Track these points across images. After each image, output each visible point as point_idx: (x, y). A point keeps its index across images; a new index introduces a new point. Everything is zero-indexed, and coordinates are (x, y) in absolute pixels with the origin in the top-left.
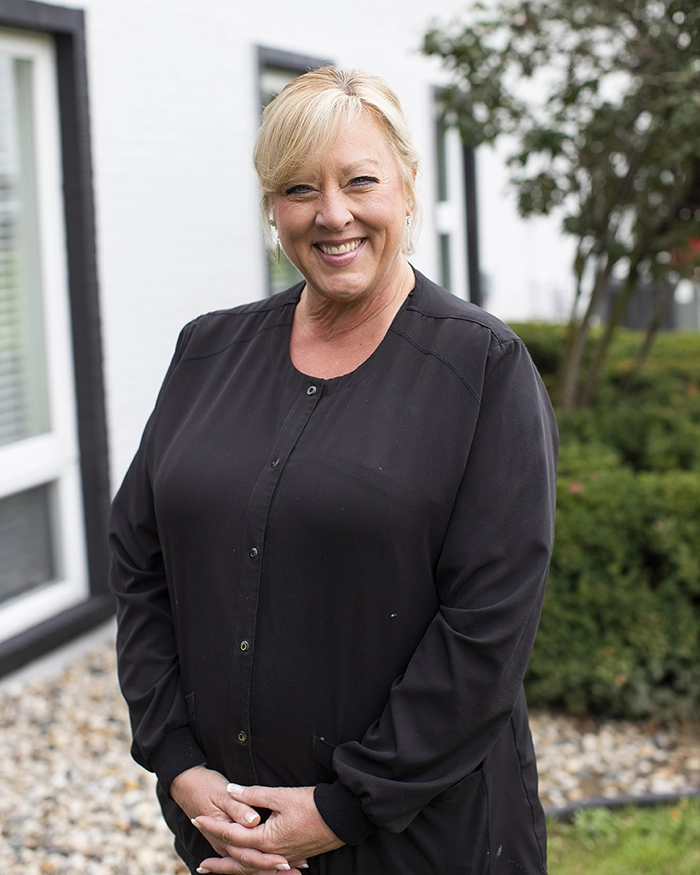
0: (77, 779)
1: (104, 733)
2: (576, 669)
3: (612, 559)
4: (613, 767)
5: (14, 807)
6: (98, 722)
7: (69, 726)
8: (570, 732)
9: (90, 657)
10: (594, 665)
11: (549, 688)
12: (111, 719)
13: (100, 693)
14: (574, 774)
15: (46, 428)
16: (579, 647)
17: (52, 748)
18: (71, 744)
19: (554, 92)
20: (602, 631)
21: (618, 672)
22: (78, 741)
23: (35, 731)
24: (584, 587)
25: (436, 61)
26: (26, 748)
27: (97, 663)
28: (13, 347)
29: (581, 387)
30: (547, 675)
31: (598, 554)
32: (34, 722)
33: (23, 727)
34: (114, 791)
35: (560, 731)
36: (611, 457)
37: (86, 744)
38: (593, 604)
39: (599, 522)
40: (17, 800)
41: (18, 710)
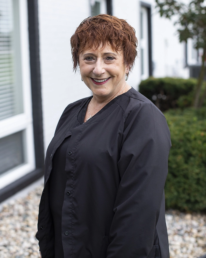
5: (17, 251)
7: (33, 218)
9: (36, 190)
11: (201, 206)
15: (22, 111)
17: (28, 226)
23: (21, 219)
26: (18, 226)
27: (39, 192)
28: (10, 84)
30: (202, 202)
32: (20, 215)
33: (17, 218)
40: (18, 248)
41: (14, 210)
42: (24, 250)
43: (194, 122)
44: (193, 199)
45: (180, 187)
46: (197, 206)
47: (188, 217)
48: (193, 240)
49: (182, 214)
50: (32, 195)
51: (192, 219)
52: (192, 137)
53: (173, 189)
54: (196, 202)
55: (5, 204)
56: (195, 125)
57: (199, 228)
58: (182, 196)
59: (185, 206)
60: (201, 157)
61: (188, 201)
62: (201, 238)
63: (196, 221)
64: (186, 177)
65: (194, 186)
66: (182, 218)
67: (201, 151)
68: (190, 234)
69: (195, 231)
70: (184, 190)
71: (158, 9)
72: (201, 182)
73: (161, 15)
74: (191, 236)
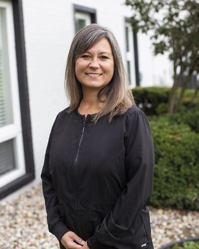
0: (24, 234)
1: (32, 218)
2: (180, 195)
3: (191, 161)
4: (193, 227)
5: (4, 244)
6: (30, 214)
7: (21, 216)
8: (178, 215)
9: (27, 192)
10: (186, 194)
11: (171, 201)
12: (34, 213)
13: (30, 204)
14: (181, 229)
15: (12, 122)
16: (181, 189)
17: (16, 223)
18: (22, 222)
19: (165, 17)
20: (188, 183)
21: (194, 196)
22: (24, 220)
23: (10, 217)
24: (182, 170)
25: (130, 7)
26: (8, 223)
27: (29, 194)
28: (1, 97)
29: (175, 106)
30: (171, 197)
31: (186, 159)
32: (10, 214)
33: (7, 216)
34: (36, 238)
35: (175, 215)
36: (188, 129)
37: (27, 222)
38: (185, 175)
39: (186, 149)
40: (5, 242)
41: (5, 210)
42: (11, 243)
43: (165, 127)
44: (163, 196)
46: (167, 202)
47: (160, 211)
48: (162, 231)
50: (22, 197)
51: (163, 213)
52: (162, 140)
54: (166, 198)
56: (165, 130)
57: (169, 221)
58: (154, 193)
59: (157, 202)
60: (169, 158)
61: (159, 198)
62: (170, 230)
63: (167, 215)
64: (156, 175)
65: (164, 183)
66: (154, 213)
67: (169, 152)
68: (160, 226)
69: (165, 224)
70: (155, 187)
72: (170, 180)
74: (161, 228)
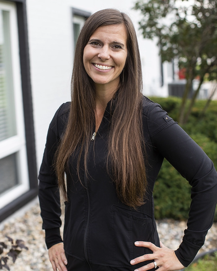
15: (15, 134)
17: (34, 239)
23: (25, 234)
25: (139, 11)
28: (3, 107)
29: (185, 117)
41: (15, 227)
45: (174, 196)
49: (176, 222)
50: (29, 214)
53: (167, 199)
55: (6, 222)
61: (182, 210)
64: (179, 186)
66: (176, 225)
70: (178, 199)
71: (142, 31)
73: (144, 37)
